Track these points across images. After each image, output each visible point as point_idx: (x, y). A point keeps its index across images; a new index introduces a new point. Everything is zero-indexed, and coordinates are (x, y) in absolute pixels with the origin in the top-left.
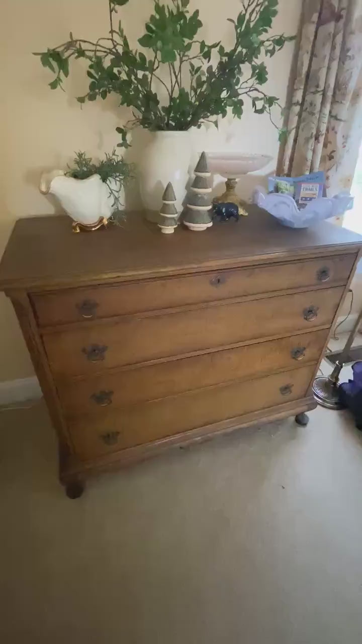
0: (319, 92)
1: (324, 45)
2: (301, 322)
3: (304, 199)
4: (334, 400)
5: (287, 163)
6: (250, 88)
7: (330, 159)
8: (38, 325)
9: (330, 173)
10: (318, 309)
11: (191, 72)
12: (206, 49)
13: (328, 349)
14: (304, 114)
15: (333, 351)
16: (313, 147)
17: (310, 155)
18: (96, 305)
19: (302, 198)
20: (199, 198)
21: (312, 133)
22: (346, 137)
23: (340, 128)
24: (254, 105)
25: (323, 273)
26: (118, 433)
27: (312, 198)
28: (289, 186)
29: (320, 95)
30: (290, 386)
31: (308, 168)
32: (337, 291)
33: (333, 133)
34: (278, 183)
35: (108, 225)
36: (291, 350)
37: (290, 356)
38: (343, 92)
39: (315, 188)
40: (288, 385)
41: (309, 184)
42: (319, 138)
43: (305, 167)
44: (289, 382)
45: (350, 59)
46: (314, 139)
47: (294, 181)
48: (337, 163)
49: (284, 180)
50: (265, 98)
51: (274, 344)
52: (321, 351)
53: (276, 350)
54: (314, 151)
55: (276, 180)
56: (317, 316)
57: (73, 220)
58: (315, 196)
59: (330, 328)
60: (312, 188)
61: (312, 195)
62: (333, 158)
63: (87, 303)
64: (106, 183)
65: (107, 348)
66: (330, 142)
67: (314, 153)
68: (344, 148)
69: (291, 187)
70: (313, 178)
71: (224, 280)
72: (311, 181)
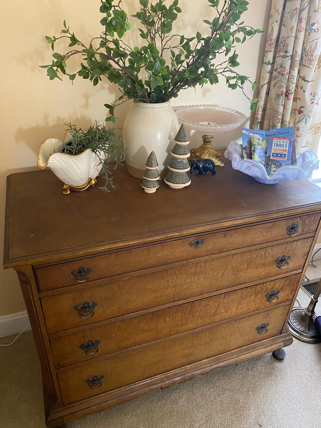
0: (288, 56)
1: (291, 17)
2: (274, 269)
3: (275, 155)
4: (311, 333)
5: (260, 112)
6: (225, 68)
7: (299, 113)
8: (39, 290)
9: (300, 125)
10: (289, 257)
11: (172, 59)
12: (185, 41)
13: (306, 278)
14: (275, 73)
15: (310, 279)
16: (283, 103)
17: (281, 109)
18: (89, 270)
19: (273, 154)
20: (179, 162)
21: (283, 91)
22: (313, 95)
23: (309, 88)
24: (227, 81)
25: (293, 229)
26: (102, 377)
27: (283, 154)
28: (262, 141)
29: (289, 59)
30: (265, 325)
31: (279, 121)
32: (306, 242)
33: (302, 91)
34: (251, 138)
35: (95, 184)
36: (265, 294)
37: (265, 299)
38: (309, 58)
39: (285, 144)
40: (264, 324)
41: (280, 139)
42: (289, 96)
43: (277, 119)
44: (265, 322)
45: (315, 31)
46: (284, 96)
47: (266, 135)
48: (306, 116)
49: (257, 134)
50: (238, 76)
51: (249, 290)
52: (294, 292)
53: (252, 295)
54: (284, 106)
55: (250, 133)
56: (288, 264)
57: (64, 183)
58: (285, 153)
59: (302, 272)
60: (282, 144)
61: (283, 152)
62: (302, 112)
63: (82, 269)
64: (95, 153)
65: (96, 305)
66: (299, 99)
67: (284, 108)
68: (312, 104)
69: (263, 141)
70: (284, 133)
71: (202, 242)
72: (282, 136)
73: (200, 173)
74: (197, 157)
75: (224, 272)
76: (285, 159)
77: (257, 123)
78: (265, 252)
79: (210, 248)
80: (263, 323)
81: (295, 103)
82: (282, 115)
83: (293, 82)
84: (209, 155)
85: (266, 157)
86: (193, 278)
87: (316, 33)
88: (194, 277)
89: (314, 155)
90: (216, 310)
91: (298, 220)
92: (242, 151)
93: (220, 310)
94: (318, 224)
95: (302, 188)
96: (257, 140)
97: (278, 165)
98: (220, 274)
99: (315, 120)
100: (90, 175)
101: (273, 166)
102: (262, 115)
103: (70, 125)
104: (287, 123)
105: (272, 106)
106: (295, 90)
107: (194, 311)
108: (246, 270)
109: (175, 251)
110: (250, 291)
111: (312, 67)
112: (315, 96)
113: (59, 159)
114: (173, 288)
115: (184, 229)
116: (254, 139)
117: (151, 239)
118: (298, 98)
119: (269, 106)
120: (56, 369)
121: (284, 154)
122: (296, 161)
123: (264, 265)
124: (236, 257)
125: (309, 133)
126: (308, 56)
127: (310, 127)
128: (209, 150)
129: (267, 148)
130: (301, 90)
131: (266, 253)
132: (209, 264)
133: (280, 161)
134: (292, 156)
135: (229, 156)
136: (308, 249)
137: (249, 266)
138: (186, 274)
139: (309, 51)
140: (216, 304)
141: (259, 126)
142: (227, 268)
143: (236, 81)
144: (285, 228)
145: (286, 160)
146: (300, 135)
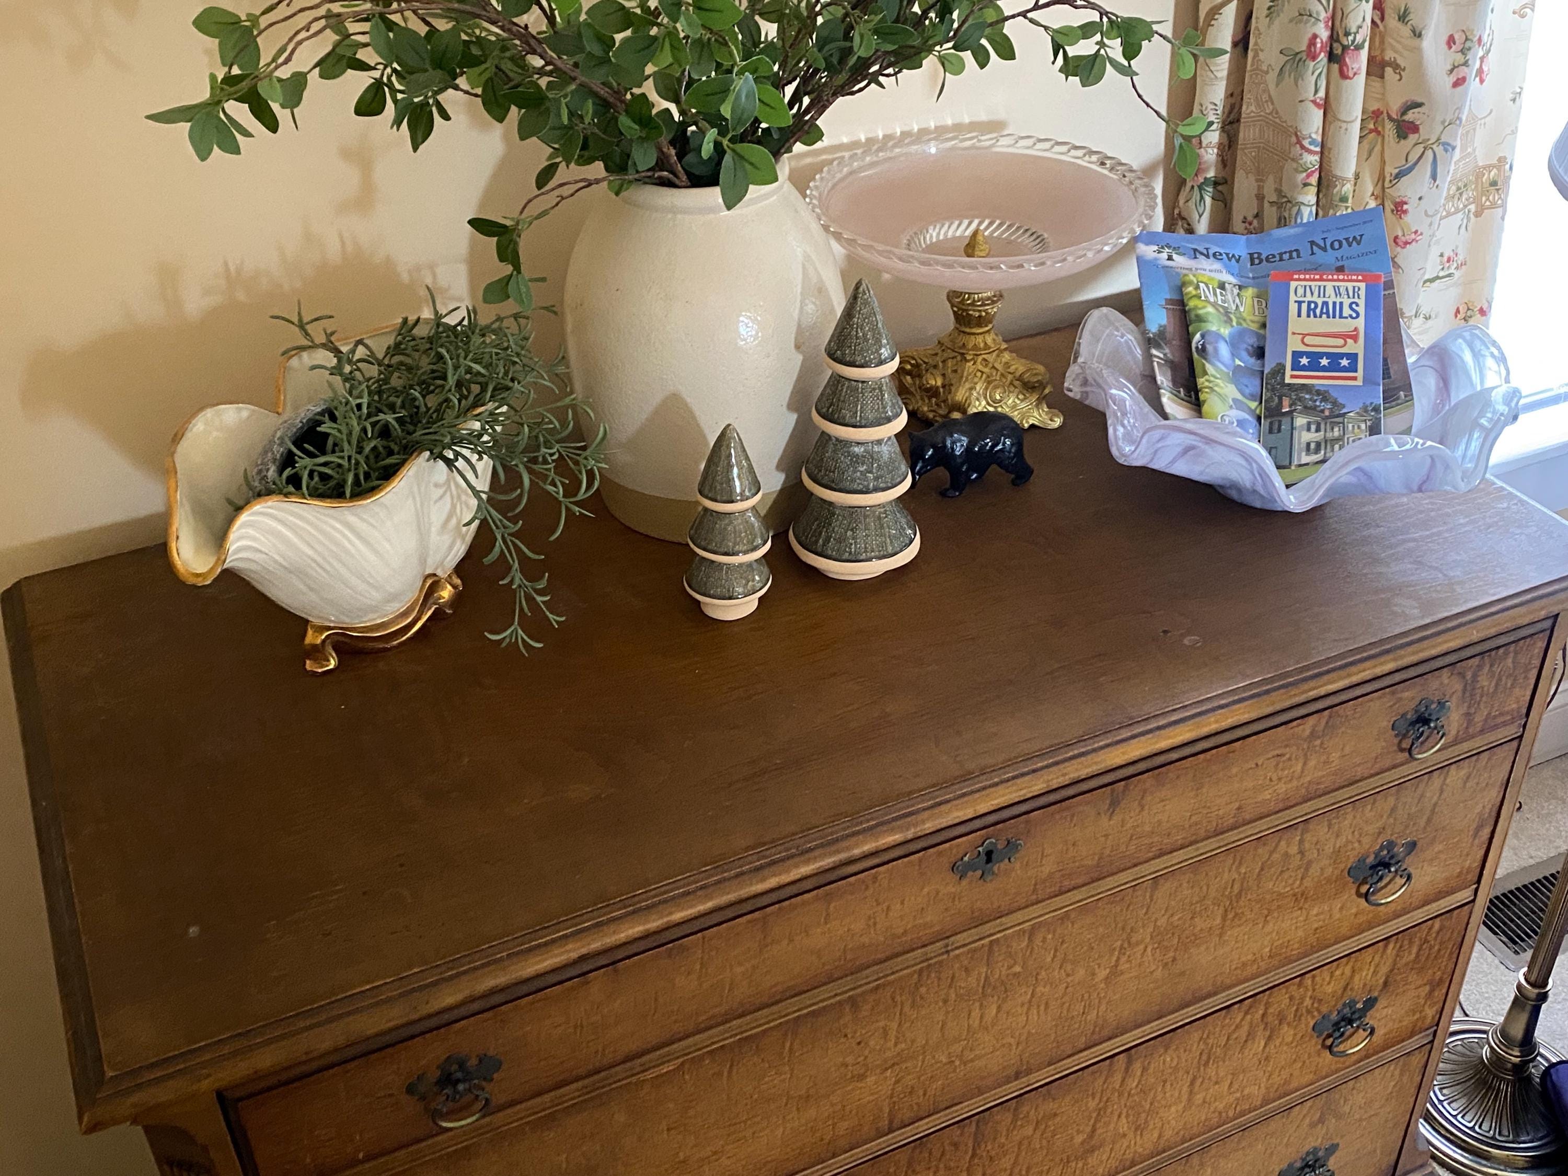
2: (1345, 908)
3: (1304, 361)
4: (1528, 1145)
5: (1212, 137)
7: (1402, 135)
9: (1409, 189)
10: (1412, 846)
16: (1322, 94)
17: (1313, 122)
18: (489, 1066)
19: (1297, 355)
20: (856, 460)
21: (1315, 36)
22: (1461, 44)
23: (1436, 15)
25: (1421, 723)
27: (1342, 356)
28: (1236, 291)
30: (1321, 1154)
31: (1308, 176)
32: (1485, 767)
33: (1406, 31)
34: (1184, 284)
35: (458, 599)
36: (1312, 1024)
37: (1314, 1044)
39: (1346, 302)
40: (1315, 1150)
41: (1321, 280)
42: (1347, 60)
43: (1296, 170)
44: (1315, 1141)
46: (1326, 60)
47: (1251, 255)
48: (1434, 146)
49: (1207, 256)
50: (1105, 19)
51: (1238, 1020)
52: (1444, 991)
53: (1251, 1035)
54: (1327, 108)
55: (1175, 256)
56: (1409, 878)
57: (307, 621)
58: (1351, 347)
59: (1473, 901)
60: (1334, 303)
61: (1340, 342)
62: (1414, 128)
63: (455, 1067)
64: (449, 463)
66: (1396, 67)
67: (1329, 116)
68: (1459, 89)
69: (1243, 293)
70: (1336, 245)
71: (1012, 846)
72: (1329, 258)
73: (958, 482)
74: (932, 392)
75: (1118, 959)
76: (1355, 378)
77: (1200, 188)
78: (1301, 842)
79: (1048, 867)
80: (1307, 1148)
81: (1376, 83)
82: (1318, 149)
84: (989, 383)
85: (1262, 372)
86: (976, 1013)
88: (981, 1005)
89: (1492, 355)
90: (1094, 1130)
91: (1446, 681)
92: (1149, 358)
93: (1112, 1126)
94: (1533, 681)
95: (1448, 515)
96: (1215, 294)
97: (1327, 413)
98: (1102, 974)
99: (1474, 150)
100: (430, 561)
101: (1300, 421)
102: (1220, 146)
103: (300, 320)
104: (1348, 188)
105: (1269, 108)
106: (1373, 22)
107: (993, 1153)
108: (1221, 935)
109: (888, 908)
110: (1242, 1020)
112: (1469, 49)
113: (280, 528)
114: (888, 1073)
115: (925, 809)
116: (1197, 287)
117: (772, 882)
118: (1389, 64)
119: (1253, 108)
121: (1349, 356)
122: (1408, 388)
123: (1301, 898)
124: (1166, 887)
125: (1449, 214)
127: (1454, 188)
128: (985, 360)
129: (1264, 326)
130: (1399, 25)
131: (1307, 845)
132: (1050, 936)
133: (1334, 394)
134: (1385, 360)
135: (1088, 389)
136: (1494, 795)
137: (1230, 916)
138: (945, 1001)
140: (1092, 1104)
141: (1208, 200)
142: (1133, 940)
143: (1101, 44)
144: (1385, 723)
145: (1359, 383)
146: (1413, 236)
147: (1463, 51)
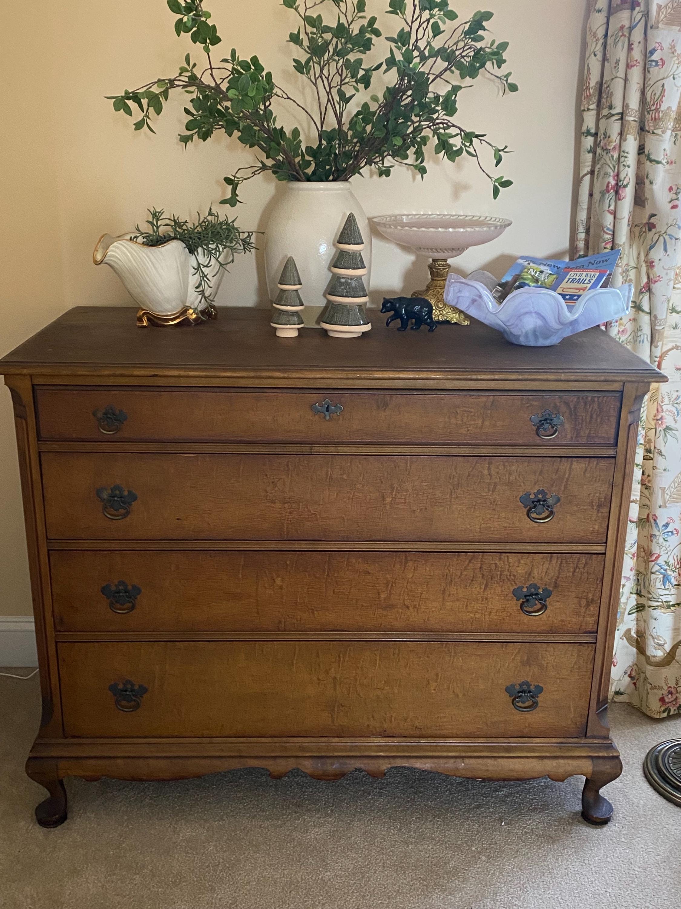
0: (613, 115)
1: (616, 43)
7: (650, 230)
8: (39, 436)
10: (558, 499)
14: (598, 151)
16: (612, 207)
17: (609, 220)
18: (123, 416)
21: (609, 183)
22: (676, 190)
26: (143, 690)
29: (615, 120)
30: (532, 688)
31: (606, 244)
32: (596, 468)
33: (648, 182)
36: (512, 589)
37: (514, 604)
38: (653, 116)
39: (588, 279)
40: (528, 684)
41: (583, 272)
42: (620, 192)
44: (527, 677)
45: (657, 65)
46: (614, 194)
48: (664, 235)
50: (462, 133)
51: (466, 564)
53: (475, 578)
54: (614, 214)
57: (140, 307)
58: (581, 293)
59: (604, 555)
60: (583, 279)
61: (578, 291)
62: (655, 226)
63: (111, 412)
65: (135, 498)
67: (616, 219)
68: (674, 210)
69: (550, 276)
73: (404, 324)
78: (489, 468)
79: (355, 426)
80: (523, 678)
82: (611, 233)
83: (624, 163)
86: (326, 492)
87: (660, 67)
88: (329, 489)
91: (558, 404)
96: (535, 273)
100: (187, 300)
102: (585, 240)
107: (338, 580)
108: (450, 506)
109: (283, 416)
110: (468, 565)
111: (660, 133)
112: (679, 193)
116: (529, 270)
120: (56, 631)
121: (578, 296)
123: (493, 503)
126: (651, 113)
130: (647, 180)
131: (493, 473)
132: (361, 466)
137: (454, 496)
138: (312, 479)
139: (652, 103)
142: (403, 487)
146: (658, 278)
147: (676, 194)
